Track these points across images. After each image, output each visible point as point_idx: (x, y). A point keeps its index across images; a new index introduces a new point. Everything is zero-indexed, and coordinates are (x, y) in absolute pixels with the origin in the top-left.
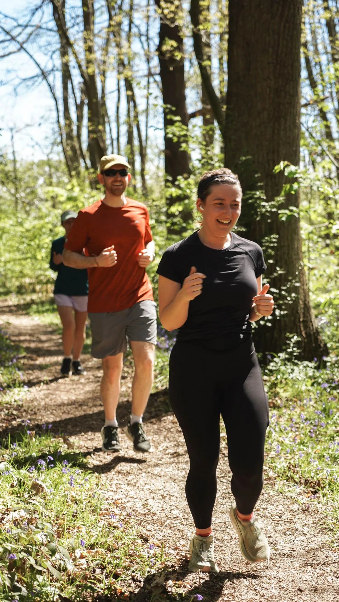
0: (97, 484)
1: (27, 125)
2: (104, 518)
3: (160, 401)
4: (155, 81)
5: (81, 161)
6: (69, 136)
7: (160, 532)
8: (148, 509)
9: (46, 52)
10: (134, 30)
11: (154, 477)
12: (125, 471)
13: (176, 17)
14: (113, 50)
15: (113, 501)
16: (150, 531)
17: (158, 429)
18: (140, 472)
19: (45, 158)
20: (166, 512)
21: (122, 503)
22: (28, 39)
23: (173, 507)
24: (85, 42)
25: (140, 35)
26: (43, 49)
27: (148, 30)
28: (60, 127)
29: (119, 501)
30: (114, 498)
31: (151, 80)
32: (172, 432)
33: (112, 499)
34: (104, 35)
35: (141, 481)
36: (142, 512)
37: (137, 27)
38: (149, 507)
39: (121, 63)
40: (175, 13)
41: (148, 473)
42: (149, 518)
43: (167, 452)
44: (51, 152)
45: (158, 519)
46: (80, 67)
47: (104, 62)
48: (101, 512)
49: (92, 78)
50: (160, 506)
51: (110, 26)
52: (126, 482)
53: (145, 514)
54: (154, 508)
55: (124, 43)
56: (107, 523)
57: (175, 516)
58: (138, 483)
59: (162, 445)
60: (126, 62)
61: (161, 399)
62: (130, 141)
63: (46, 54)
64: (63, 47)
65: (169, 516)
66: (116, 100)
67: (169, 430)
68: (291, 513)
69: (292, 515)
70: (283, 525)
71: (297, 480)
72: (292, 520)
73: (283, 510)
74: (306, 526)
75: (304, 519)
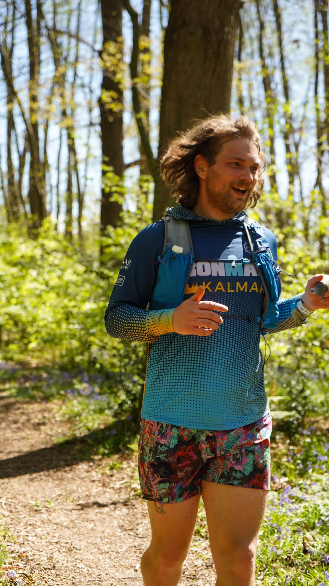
0: (4, 536)
2: (6, 572)
3: (77, 450)
4: (96, 131)
5: (21, 206)
6: (11, 183)
10: (78, 82)
11: (63, 528)
13: (118, 70)
14: (57, 100)
15: (19, 554)
17: (72, 478)
18: (49, 522)
21: (27, 556)
23: (78, 561)
24: (30, 91)
25: (83, 86)
27: (90, 82)
29: (25, 554)
30: (20, 551)
31: (92, 130)
32: (85, 481)
33: (18, 552)
34: (49, 85)
37: (82, 78)
38: (54, 561)
39: (64, 113)
40: (117, 66)
41: (57, 523)
46: (23, 114)
47: (48, 111)
48: (4, 566)
49: (35, 126)
50: (65, 559)
51: (55, 77)
53: (49, 568)
54: (59, 562)
55: (68, 93)
56: (9, 579)
59: (74, 495)
60: (68, 112)
61: (78, 447)
62: (69, 189)
64: (8, 96)
66: (58, 147)
67: (82, 479)
68: (195, 568)
69: (195, 571)
70: (186, 581)
71: (203, 534)
72: (195, 576)
73: (187, 565)
74: (208, 583)
75: (207, 575)
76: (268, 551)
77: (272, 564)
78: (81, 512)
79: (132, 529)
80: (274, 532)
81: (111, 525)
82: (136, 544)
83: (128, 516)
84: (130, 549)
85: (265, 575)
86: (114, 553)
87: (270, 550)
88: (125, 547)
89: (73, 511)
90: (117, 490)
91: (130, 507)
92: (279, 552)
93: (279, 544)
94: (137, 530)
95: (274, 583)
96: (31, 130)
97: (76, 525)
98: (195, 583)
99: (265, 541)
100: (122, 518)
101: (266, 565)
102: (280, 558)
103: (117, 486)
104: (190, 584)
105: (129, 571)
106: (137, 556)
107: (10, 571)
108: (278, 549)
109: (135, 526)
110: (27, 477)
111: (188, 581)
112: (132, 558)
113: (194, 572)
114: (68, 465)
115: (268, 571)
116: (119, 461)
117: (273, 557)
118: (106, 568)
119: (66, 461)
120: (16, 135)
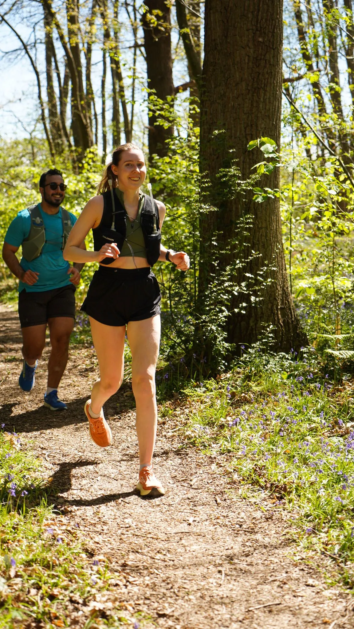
1: (10, 102)
3: (126, 396)
4: (142, 53)
5: (64, 139)
6: (52, 114)
7: (108, 544)
8: (99, 518)
9: (29, 24)
11: (111, 480)
12: (79, 475)
14: (99, 21)
16: (98, 543)
17: (121, 427)
18: (95, 475)
19: (28, 136)
20: (118, 521)
22: (10, 10)
23: (126, 516)
24: (67, 12)
25: (126, 4)
26: (25, 20)
28: (41, 103)
31: (138, 52)
33: (62, 507)
35: (95, 486)
36: (93, 522)
38: (99, 516)
39: (107, 35)
41: (104, 476)
42: (99, 528)
43: (127, 453)
44: (34, 131)
45: (108, 530)
46: (62, 37)
47: (89, 33)
48: (46, 523)
49: (75, 49)
50: (113, 514)
52: (79, 487)
53: (95, 524)
54: (105, 517)
55: (110, 13)
56: (51, 535)
57: (127, 526)
58: (92, 488)
59: (123, 444)
62: (115, 118)
63: (28, 26)
64: (46, 18)
65: (121, 526)
66: (102, 73)
68: (254, 521)
69: (254, 523)
70: (243, 535)
71: (263, 484)
72: (253, 529)
73: (245, 517)
74: (268, 536)
75: (266, 528)
76: (333, 501)
77: (337, 515)
78: (131, 462)
79: (186, 480)
80: (340, 481)
81: (163, 476)
82: (189, 496)
83: (182, 465)
84: (183, 501)
85: (330, 527)
86: (166, 506)
87: (335, 499)
88: (177, 500)
89: (122, 462)
90: (169, 438)
91: (182, 456)
92: (345, 502)
93: (344, 494)
94: (191, 480)
95: (339, 536)
96: (71, 56)
97: (125, 477)
98: (253, 537)
99: (330, 491)
100: (175, 468)
101: (331, 517)
102: (346, 508)
103: (170, 434)
104: (248, 538)
105: (182, 525)
106: (190, 509)
107: (53, 527)
108: (343, 498)
109: (189, 476)
110: (72, 426)
111: (246, 534)
112: (185, 511)
113: (253, 525)
114: (117, 414)
115: (333, 523)
116: (172, 407)
117: (339, 507)
118: (157, 522)
119: (115, 408)
120: (56, 62)
